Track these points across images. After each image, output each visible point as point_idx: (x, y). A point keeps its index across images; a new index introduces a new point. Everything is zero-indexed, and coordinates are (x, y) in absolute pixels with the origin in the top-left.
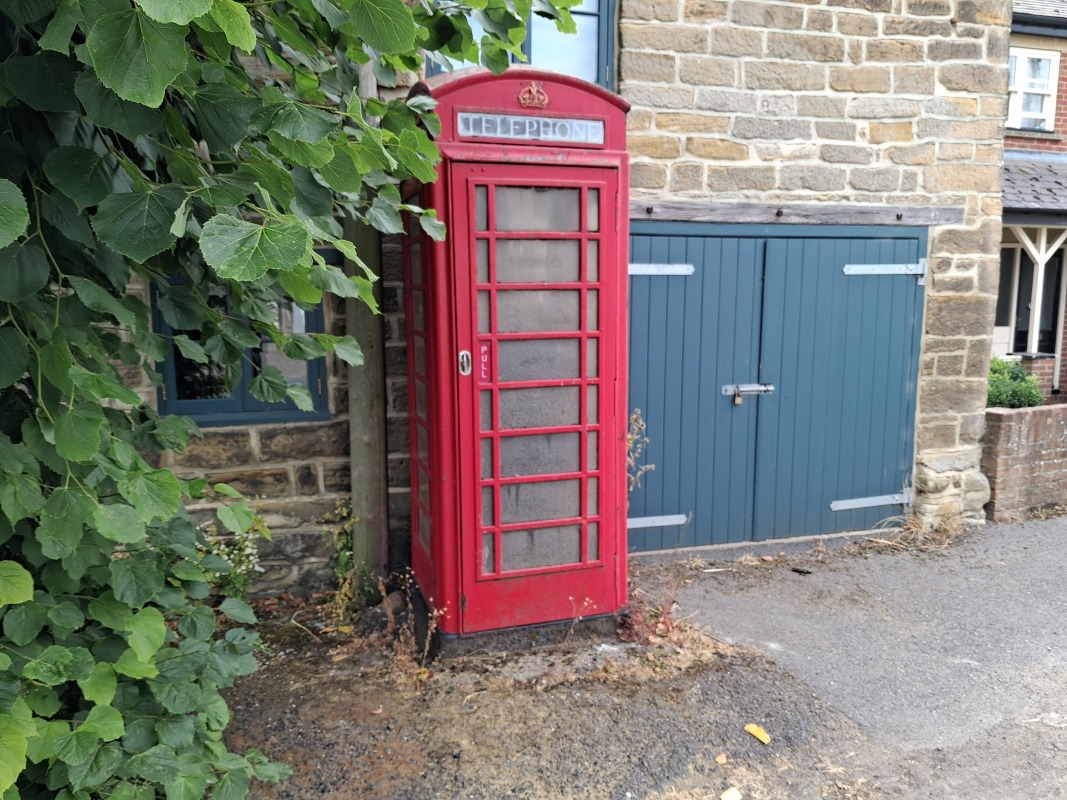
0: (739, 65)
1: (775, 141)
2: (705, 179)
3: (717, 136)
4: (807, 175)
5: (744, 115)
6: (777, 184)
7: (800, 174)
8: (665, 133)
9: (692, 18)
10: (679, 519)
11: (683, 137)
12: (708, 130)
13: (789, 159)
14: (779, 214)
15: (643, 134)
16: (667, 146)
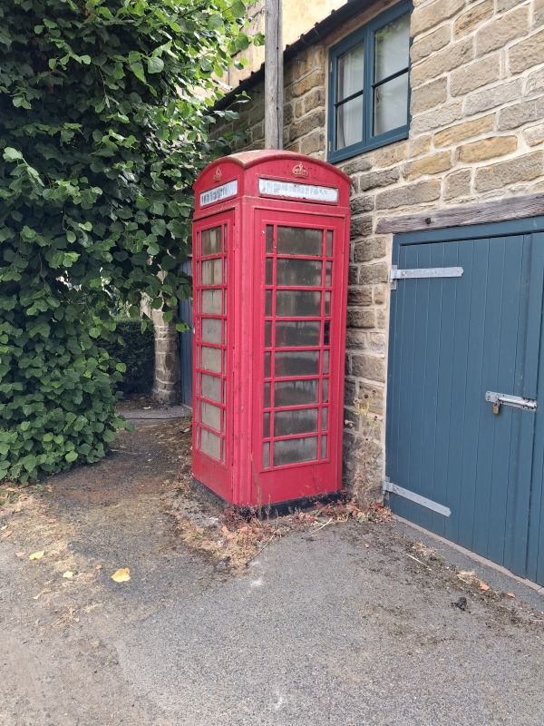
0: (504, 59)
2: (472, 183)
3: (484, 136)
5: (510, 105)
8: (440, 150)
9: (462, 32)
10: (445, 511)
11: (453, 148)
12: (476, 133)
15: (423, 156)
16: (442, 161)
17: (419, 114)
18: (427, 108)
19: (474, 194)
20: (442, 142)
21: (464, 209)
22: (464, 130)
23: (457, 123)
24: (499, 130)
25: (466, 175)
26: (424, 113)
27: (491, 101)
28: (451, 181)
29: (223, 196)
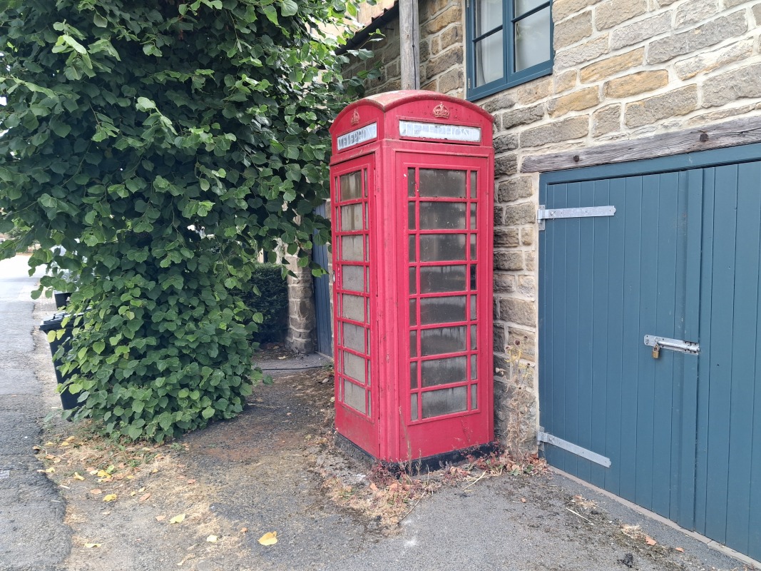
2: (622, 119)
3: (632, 71)
5: (658, 38)
6: (700, 103)
7: (732, 83)
8: (586, 85)
10: (605, 461)
11: (601, 83)
12: (624, 68)
13: (714, 69)
14: (704, 138)
15: (570, 92)
16: (588, 96)
17: (563, 49)
18: (571, 42)
19: (623, 130)
20: (589, 78)
21: (614, 146)
22: (612, 64)
23: (604, 57)
24: (649, 64)
25: (615, 111)
26: (568, 48)
27: (639, 35)
28: (600, 117)
29: (362, 140)
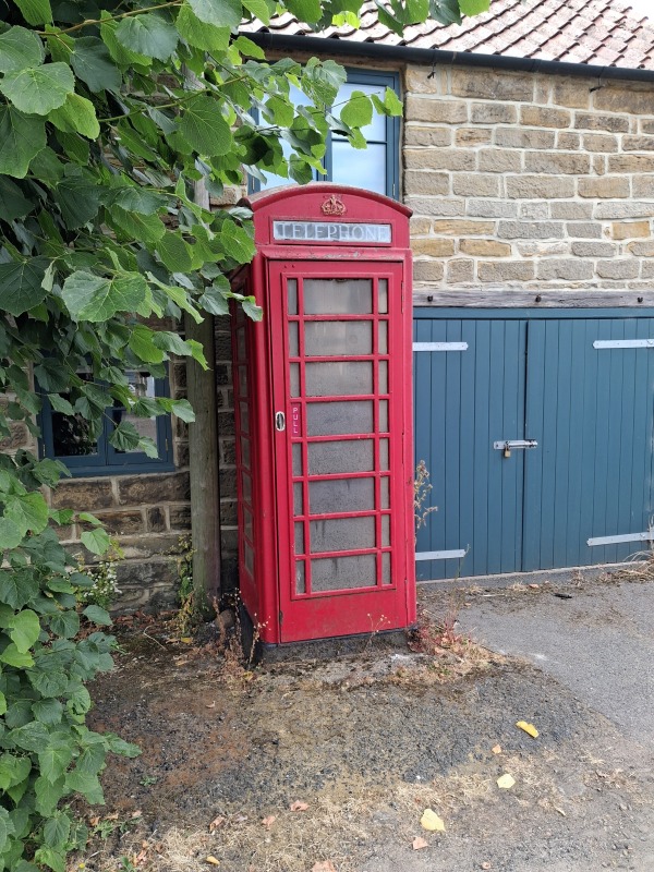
0: (502, 180)
1: (532, 240)
2: (476, 272)
3: (484, 237)
4: (560, 267)
5: (507, 220)
6: (536, 276)
7: (555, 267)
8: (441, 236)
9: (463, 143)
10: (460, 553)
11: (457, 239)
12: (477, 232)
13: (545, 254)
14: (538, 300)
15: (423, 237)
16: (443, 246)
17: (415, 196)
19: (476, 282)
20: (444, 230)
21: (468, 293)
22: (466, 226)
23: (460, 218)
24: (499, 237)
25: (469, 265)
27: (491, 211)
28: (453, 266)
